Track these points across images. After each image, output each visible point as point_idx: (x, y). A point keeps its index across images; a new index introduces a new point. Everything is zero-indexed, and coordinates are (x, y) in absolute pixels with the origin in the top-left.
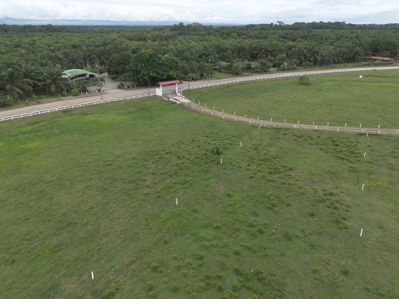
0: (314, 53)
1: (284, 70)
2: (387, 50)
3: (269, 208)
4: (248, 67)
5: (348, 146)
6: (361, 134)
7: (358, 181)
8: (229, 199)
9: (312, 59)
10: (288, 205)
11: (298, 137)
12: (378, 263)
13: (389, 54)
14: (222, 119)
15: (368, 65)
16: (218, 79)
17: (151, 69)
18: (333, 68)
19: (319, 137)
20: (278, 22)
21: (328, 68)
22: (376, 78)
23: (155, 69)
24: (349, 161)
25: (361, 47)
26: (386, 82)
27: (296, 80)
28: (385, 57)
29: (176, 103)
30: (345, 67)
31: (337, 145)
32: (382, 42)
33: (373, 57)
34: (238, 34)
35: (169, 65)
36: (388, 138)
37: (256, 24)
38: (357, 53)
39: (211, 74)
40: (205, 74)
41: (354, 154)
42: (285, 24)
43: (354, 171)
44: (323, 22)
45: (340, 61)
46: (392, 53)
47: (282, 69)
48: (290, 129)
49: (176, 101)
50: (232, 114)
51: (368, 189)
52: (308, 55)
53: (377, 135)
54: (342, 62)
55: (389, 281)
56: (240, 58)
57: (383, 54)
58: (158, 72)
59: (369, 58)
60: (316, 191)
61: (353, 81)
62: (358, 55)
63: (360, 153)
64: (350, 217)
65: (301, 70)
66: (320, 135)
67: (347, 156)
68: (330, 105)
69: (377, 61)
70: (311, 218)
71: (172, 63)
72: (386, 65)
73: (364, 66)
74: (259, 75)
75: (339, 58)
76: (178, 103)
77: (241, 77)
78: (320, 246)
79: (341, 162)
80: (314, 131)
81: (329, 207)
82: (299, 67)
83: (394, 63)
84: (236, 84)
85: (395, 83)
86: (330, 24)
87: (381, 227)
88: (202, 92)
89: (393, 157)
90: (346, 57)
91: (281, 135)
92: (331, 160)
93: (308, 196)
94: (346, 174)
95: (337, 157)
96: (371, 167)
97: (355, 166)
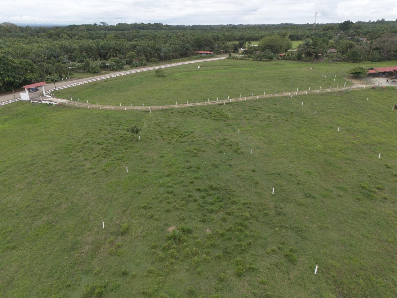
0: (157, 50)
1: (137, 66)
2: (207, 46)
3: (193, 156)
4: (103, 65)
5: (217, 112)
6: (221, 104)
7: (234, 130)
8: (164, 159)
9: (156, 55)
10: (204, 151)
11: (183, 113)
12: (265, 163)
13: (209, 49)
14: (112, 110)
15: (198, 58)
16: (79, 79)
17: (5, 73)
18: (174, 62)
19: (196, 110)
20: (101, 23)
21: (171, 63)
22: (209, 67)
23: (10, 73)
24: (222, 120)
25: (189, 44)
26: (216, 70)
27: (153, 73)
28: (207, 51)
29: (52, 104)
30: (183, 61)
31: (211, 113)
32: (202, 40)
33: (200, 52)
34: (67, 34)
35: (24, 68)
36: (237, 103)
37: (79, 25)
38: (187, 49)
39: (70, 74)
40: (64, 76)
41: (224, 116)
42: (109, 25)
43: (229, 125)
44: (143, 23)
45: (177, 57)
46: (211, 48)
47: (135, 65)
48: (174, 109)
49: (51, 103)
50: (118, 105)
51: (241, 132)
52: (152, 52)
53: (230, 103)
54: (178, 57)
55: (274, 168)
56: (90, 58)
57: (205, 49)
58: (15, 76)
59: (197, 52)
60: (215, 140)
61: (195, 71)
62: (189, 50)
63: (226, 115)
64: (241, 148)
65: (151, 65)
66: (196, 109)
67: (220, 118)
68: (189, 89)
69: (202, 55)
70: (221, 154)
71: (27, 66)
72: (210, 58)
73: (195, 59)
74: (117, 72)
75: (176, 53)
76: (54, 104)
77: (100, 75)
78: (234, 164)
79: (219, 122)
80: (191, 107)
81: (227, 146)
82: (149, 63)
83: (215, 56)
84: (101, 81)
85: (222, 69)
86: (151, 25)
87: (258, 148)
88: (73, 92)
89: (245, 113)
90: (181, 53)
91: (170, 113)
92: (212, 122)
93: (212, 144)
94: (225, 128)
95: (215, 120)
96: (237, 121)
97: (228, 122)
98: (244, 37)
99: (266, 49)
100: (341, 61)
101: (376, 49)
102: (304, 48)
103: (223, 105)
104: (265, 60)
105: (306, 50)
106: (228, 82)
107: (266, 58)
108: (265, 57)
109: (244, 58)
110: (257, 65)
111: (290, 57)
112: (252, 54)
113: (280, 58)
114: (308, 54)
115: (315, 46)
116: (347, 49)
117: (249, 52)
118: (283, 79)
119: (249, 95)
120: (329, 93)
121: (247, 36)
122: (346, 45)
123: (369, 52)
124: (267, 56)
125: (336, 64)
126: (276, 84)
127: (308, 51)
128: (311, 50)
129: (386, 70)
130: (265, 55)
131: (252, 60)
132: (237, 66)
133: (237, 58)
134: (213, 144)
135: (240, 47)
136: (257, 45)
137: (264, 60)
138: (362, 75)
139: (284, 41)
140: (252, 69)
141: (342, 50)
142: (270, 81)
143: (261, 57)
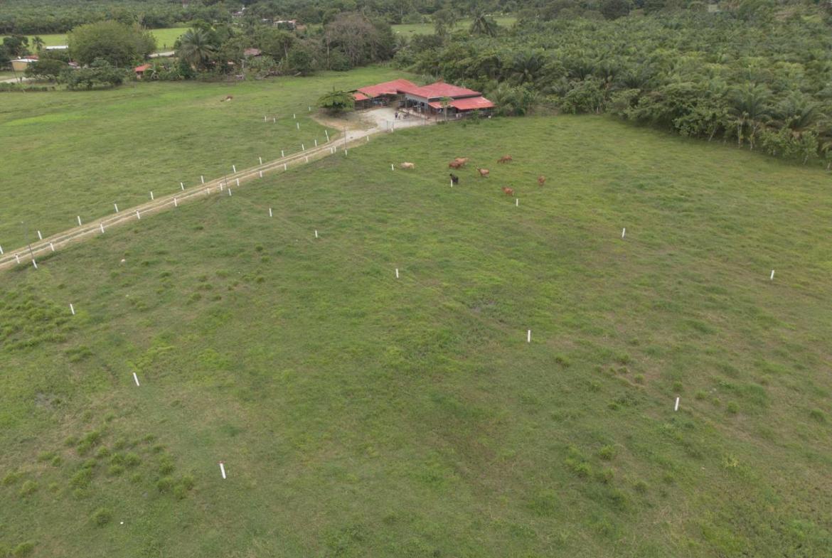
5: (18, 309)
6: (21, 268)
7: (115, 377)
12: (290, 498)
24: (52, 340)
36: (78, 252)
41: (50, 318)
43: (85, 356)
51: (146, 377)
53: (52, 256)
55: (328, 515)
63: (58, 311)
64: (175, 459)
67: (39, 333)
70: (110, 532)
81: (118, 473)
89: (123, 286)
92: (14, 361)
93: (51, 486)
94: (76, 375)
95: (21, 347)
96: (106, 328)
97: (77, 343)
98: (13, 24)
99: (94, 57)
100: (279, 75)
101: (334, 45)
102: (191, 51)
103: (29, 269)
104: (102, 85)
105: (197, 57)
106: (18, 174)
107: (102, 80)
108: (100, 79)
109: (40, 86)
110: (86, 104)
111: (163, 73)
112: (58, 72)
113: (139, 77)
114: (206, 64)
115: (216, 46)
116: (282, 48)
117: (49, 68)
118: (178, 140)
119: (107, 210)
120: (307, 164)
121: (20, 21)
122: (278, 39)
123: (324, 52)
124: (106, 77)
125: (273, 82)
126: (167, 157)
127: (204, 57)
128: (209, 56)
129: (381, 92)
130: (97, 75)
131: (63, 90)
132: (27, 112)
133: (16, 86)
134: (55, 489)
135: (14, 53)
136: (64, 47)
137: (99, 85)
138: (347, 109)
139: (134, 34)
140: (74, 116)
141: (271, 51)
142: (146, 149)
143: (89, 79)
